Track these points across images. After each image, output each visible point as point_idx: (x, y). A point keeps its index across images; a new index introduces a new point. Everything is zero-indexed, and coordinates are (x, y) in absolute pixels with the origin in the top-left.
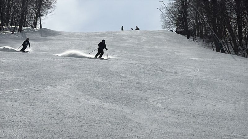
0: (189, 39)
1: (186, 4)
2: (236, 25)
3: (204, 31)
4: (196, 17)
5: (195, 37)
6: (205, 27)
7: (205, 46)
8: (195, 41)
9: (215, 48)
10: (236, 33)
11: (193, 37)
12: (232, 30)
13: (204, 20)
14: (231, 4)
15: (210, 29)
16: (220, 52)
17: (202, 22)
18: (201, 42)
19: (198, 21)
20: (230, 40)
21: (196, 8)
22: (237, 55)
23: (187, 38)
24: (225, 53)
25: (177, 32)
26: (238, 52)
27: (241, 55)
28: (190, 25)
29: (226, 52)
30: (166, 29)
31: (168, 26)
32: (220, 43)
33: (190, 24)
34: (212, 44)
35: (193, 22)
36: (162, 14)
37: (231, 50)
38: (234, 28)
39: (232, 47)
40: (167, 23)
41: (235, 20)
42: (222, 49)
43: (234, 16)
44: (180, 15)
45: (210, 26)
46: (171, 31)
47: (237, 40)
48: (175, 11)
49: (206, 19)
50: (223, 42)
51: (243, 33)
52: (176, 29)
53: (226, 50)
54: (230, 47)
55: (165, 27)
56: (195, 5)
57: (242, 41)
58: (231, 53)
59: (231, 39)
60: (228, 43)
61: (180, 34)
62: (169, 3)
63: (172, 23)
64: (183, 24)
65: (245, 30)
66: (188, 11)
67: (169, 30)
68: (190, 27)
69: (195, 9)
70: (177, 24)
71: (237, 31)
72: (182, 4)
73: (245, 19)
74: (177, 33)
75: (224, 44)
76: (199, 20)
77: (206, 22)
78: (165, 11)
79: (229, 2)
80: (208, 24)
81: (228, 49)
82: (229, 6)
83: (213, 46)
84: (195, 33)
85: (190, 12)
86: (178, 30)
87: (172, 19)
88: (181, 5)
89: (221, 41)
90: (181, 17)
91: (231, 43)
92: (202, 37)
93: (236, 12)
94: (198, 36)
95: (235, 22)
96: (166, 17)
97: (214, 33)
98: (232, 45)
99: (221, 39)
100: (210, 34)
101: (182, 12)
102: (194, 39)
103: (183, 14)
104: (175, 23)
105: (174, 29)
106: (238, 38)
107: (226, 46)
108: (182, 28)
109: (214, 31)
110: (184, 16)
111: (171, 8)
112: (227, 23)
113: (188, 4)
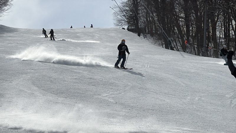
0: (140, 36)
1: (137, 3)
2: (184, 23)
3: (154, 29)
4: (147, 16)
5: (145, 35)
6: (155, 26)
7: (155, 43)
8: (146, 38)
9: (164, 46)
10: (184, 31)
11: (144, 34)
12: (181, 29)
13: (154, 19)
14: (179, 4)
15: (159, 27)
16: (169, 49)
17: (152, 20)
18: (151, 40)
19: (149, 20)
20: (178, 38)
21: (147, 7)
22: (184, 52)
23: (138, 36)
24: (173, 50)
25: (128, 29)
26: (185, 49)
27: (189, 52)
28: (141, 24)
29: (175, 49)
30: (118, 27)
31: (120, 24)
32: (169, 41)
33: (140, 22)
34: (162, 41)
35: (144, 20)
36: (114, 13)
37: (179, 47)
38: (182, 26)
39: (180, 44)
40: (120, 21)
41: (184, 19)
42: (171, 46)
43: (182, 15)
44: (131, 13)
45: (160, 25)
46: (123, 28)
47: (185, 38)
48: (126, 10)
49: (156, 18)
50: (171, 39)
51: (191, 31)
52: (127, 27)
53: (175, 47)
54: (179, 44)
55: (118, 25)
56: (146, 5)
57: (190, 38)
58: (180, 50)
59: (180, 37)
60: (177, 41)
61: (132, 32)
62: (121, 2)
63: (124, 21)
64: (135, 22)
65: (192, 28)
66: (139, 10)
67: (121, 28)
68: (140, 25)
69: (145, 8)
70: (129, 23)
71: (185, 29)
72: (134, 4)
73: (193, 18)
74: (128, 31)
75: (172, 42)
76: (149, 18)
77: (156, 21)
78: (117, 10)
79: (178, 1)
80: (158, 23)
81: (176, 46)
82: (178, 6)
83: (162, 43)
84: (146, 31)
85: (141, 11)
86: (130, 28)
87: (124, 18)
88: (132, 4)
89: (170, 39)
90: (132, 15)
91: (179, 40)
92: (152, 35)
93: (184, 11)
94: (148, 34)
95: (183, 21)
96: (118, 15)
97: (163, 31)
98: (180, 43)
99: (170, 37)
100: (159, 32)
101: (134, 10)
102: (145, 37)
103: (135, 13)
104: (127, 21)
105: (126, 27)
106: (185, 36)
107: (175, 44)
108: (133, 26)
109: (163, 29)
110: (135, 14)
111: (123, 7)
112: (175, 22)
113: (139, 4)
